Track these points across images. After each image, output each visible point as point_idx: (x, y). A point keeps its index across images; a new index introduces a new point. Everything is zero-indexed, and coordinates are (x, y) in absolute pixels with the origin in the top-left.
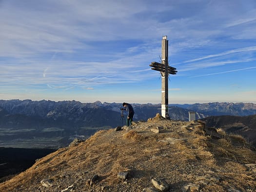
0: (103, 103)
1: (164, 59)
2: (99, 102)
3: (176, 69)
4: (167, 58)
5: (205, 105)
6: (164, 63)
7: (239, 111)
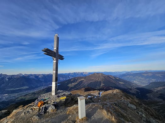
0: (23, 74)
1: (56, 49)
2: (21, 74)
3: (63, 57)
4: (57, 48)
5: (72, 73)
6: (55, 51)
7: (83, 75)
